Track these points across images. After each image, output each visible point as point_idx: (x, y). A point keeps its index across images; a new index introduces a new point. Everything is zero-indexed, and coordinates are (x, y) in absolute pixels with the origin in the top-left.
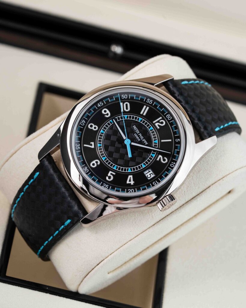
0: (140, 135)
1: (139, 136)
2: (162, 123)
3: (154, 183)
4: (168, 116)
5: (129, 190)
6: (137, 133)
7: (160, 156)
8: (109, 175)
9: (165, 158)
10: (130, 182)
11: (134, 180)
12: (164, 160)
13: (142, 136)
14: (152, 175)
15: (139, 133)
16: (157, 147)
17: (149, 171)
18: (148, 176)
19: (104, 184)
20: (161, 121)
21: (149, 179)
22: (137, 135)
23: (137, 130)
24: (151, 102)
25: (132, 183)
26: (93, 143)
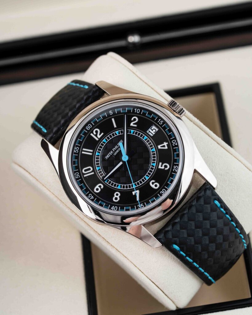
0: (113, 150)
1: (115, 151)
2: (97, 132)
3: (161, 123)
4: (88, 128)
5: (174, 144)
6: (113, 153)
7: (132, 124)
8: (163, 168)
9: (132, 119)
10: (166, 146)
11: (163, 143)
12: (135, 120)
13: (115, 148)
14: (152, 129)
15: (113, 151)
16: (123, 130)
17: (149, 132)
18: (154, 132)
19: (174, 171)
20: (95, 133)
21: (157, 130)
22: (114, 152)
23: (109, 154)
24: (77, 148)
25: (165, 144)
26: (134, 193)
